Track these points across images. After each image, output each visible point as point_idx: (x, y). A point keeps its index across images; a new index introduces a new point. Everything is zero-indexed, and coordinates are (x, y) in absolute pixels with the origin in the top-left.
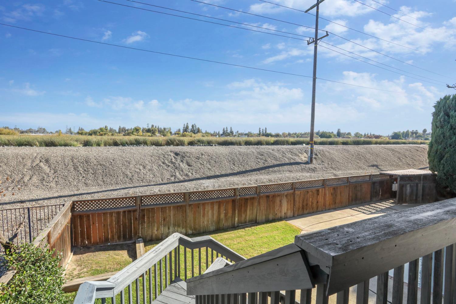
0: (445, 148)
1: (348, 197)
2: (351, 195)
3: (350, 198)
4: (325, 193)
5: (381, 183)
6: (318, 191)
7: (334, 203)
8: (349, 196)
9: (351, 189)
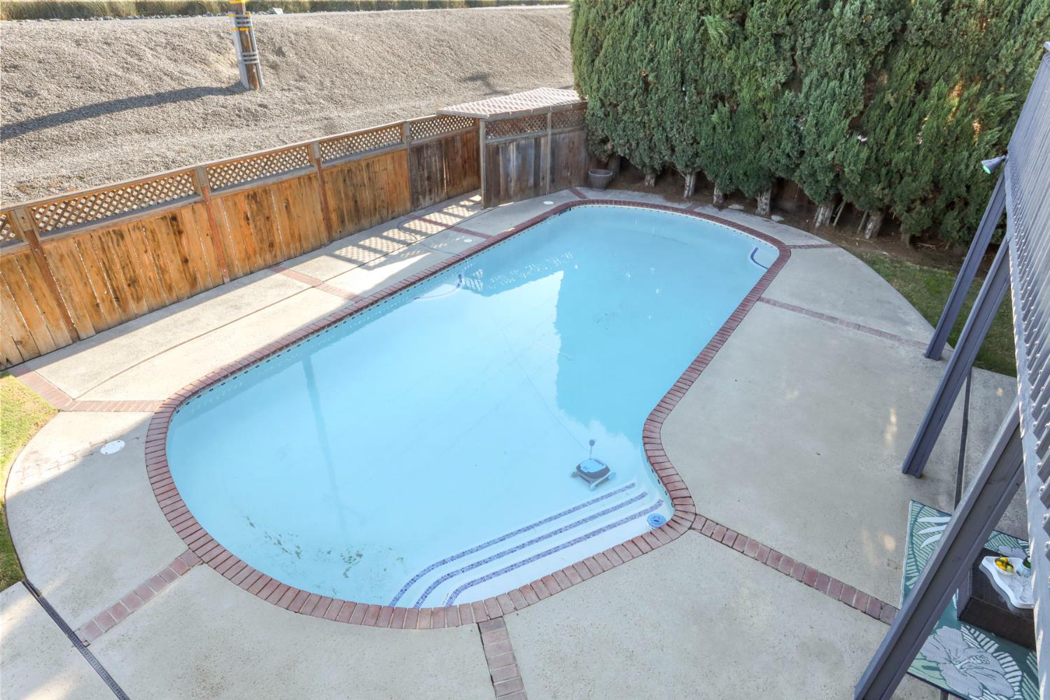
0: (604, 18)
1: (320, 215)
2: (332, 203)
3: (334, 216)
4: (211, 219)
5: (445, 146)
6: (174, 218)
7: (266, 246)
8: (325, 209)
9: (328, 186)
